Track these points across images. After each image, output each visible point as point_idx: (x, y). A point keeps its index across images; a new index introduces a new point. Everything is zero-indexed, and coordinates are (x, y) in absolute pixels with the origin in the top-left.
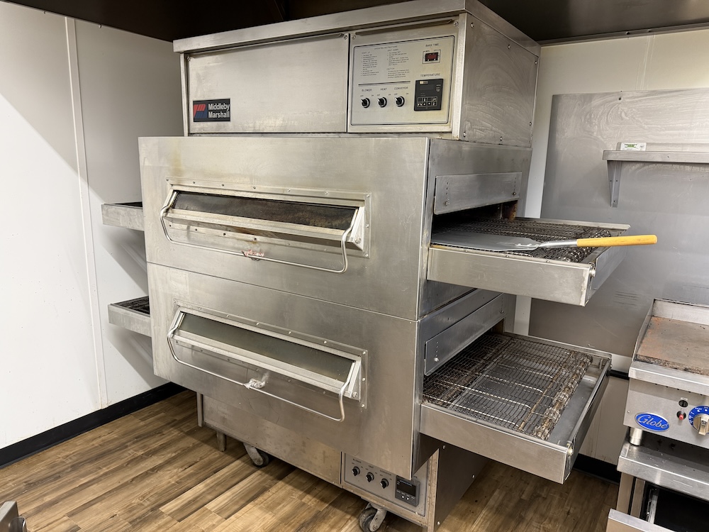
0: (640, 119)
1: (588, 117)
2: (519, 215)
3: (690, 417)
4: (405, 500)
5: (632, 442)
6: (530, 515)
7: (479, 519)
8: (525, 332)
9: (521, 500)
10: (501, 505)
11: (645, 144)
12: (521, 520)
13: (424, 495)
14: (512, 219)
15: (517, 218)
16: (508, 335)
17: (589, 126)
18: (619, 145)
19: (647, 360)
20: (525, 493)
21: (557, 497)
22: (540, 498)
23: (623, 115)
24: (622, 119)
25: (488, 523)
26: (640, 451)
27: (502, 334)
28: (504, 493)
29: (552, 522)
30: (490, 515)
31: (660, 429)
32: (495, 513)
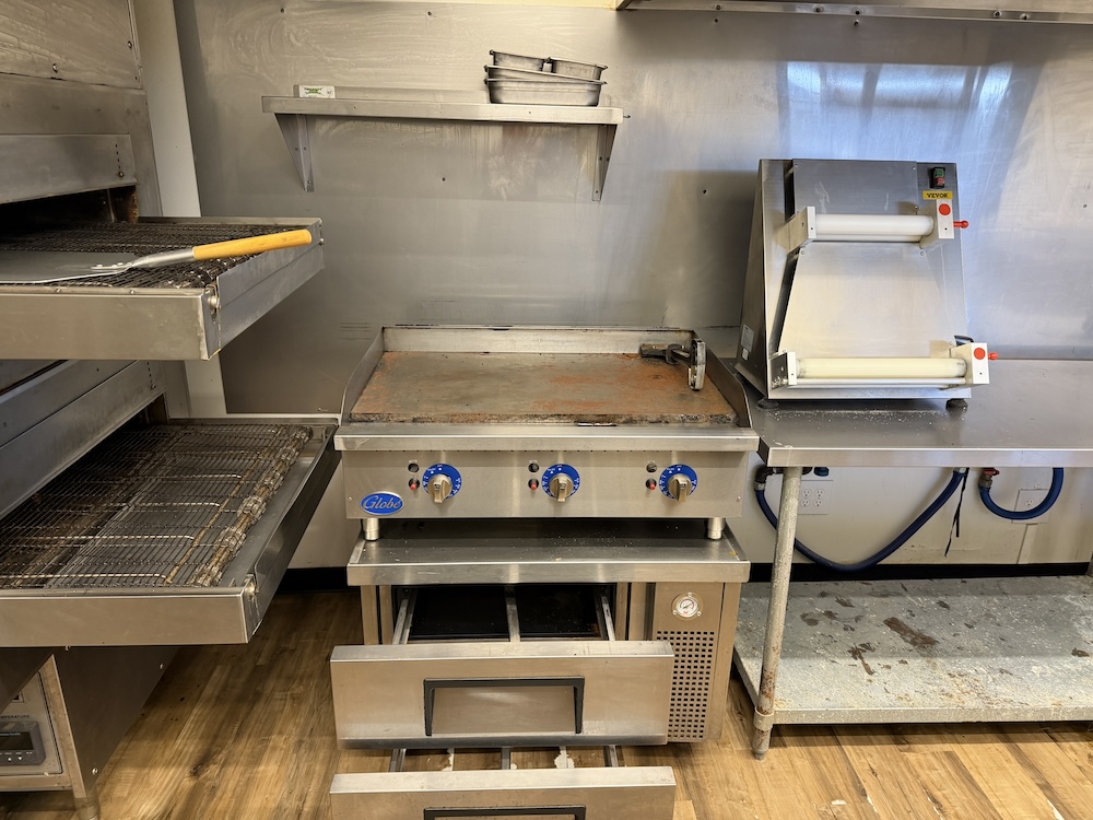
0: (318, 47)
1: (239, 39)
2: (147, 213)
3: (425, 483)
4: (16, 763)
5: (368, 538)
6: (271, 684)
7: (188, 725)
8: (220, 411)
9: (256, 668)
10: (224, 689)
11: (333, 88)
12: (258, 696)
13: (52, 740)
14: (135, 222)
15: (142, 220)
16: (177, 422)
17: (244, 55)
18: (296, 88)
19: (365, 418)
20: (263, 654)
21: (312, 641)
22: (286, 653)
23: (293, 38)
24: (292, 45)
25: (204, 725)
26: (380, 546)
27: (165, 423)
28: (229, 667)
29: (304, 681)
30: (206, 712)
31: (392, 510)
32: (213, 707)
